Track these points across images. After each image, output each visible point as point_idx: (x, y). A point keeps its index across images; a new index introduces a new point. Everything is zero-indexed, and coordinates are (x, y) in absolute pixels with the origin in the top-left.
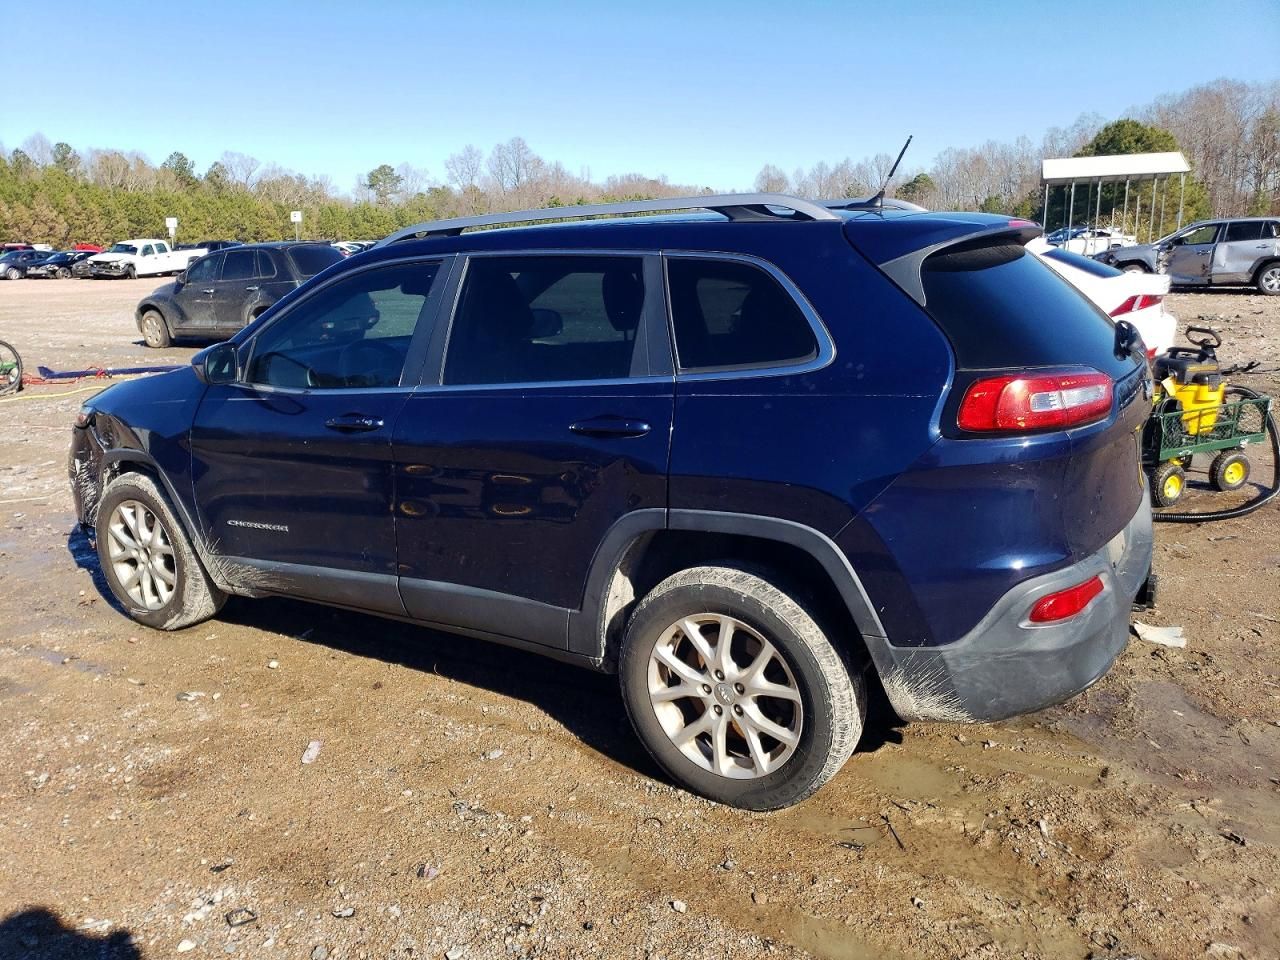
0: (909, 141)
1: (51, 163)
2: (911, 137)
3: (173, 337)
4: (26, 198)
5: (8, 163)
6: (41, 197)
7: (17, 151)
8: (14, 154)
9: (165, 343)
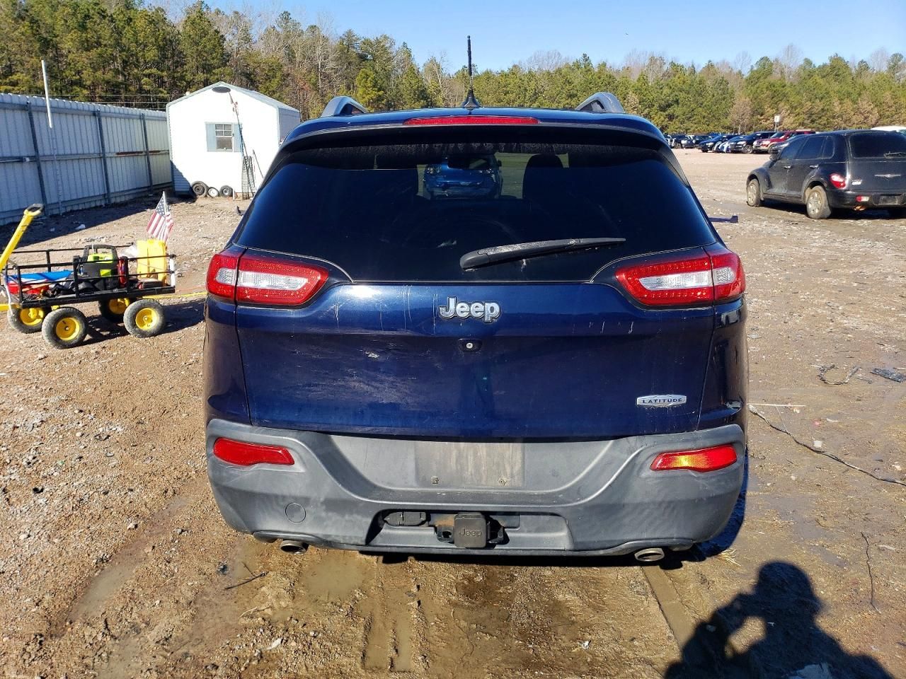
0: (469, 41)
1: (885, 69)
2: (469, 37)
3: (762, 199)
4: (854, 96)
5: (853, 71)
6: (865, 95)
7: (862, 62)
8: (859, 64)
9: (757, 204)
